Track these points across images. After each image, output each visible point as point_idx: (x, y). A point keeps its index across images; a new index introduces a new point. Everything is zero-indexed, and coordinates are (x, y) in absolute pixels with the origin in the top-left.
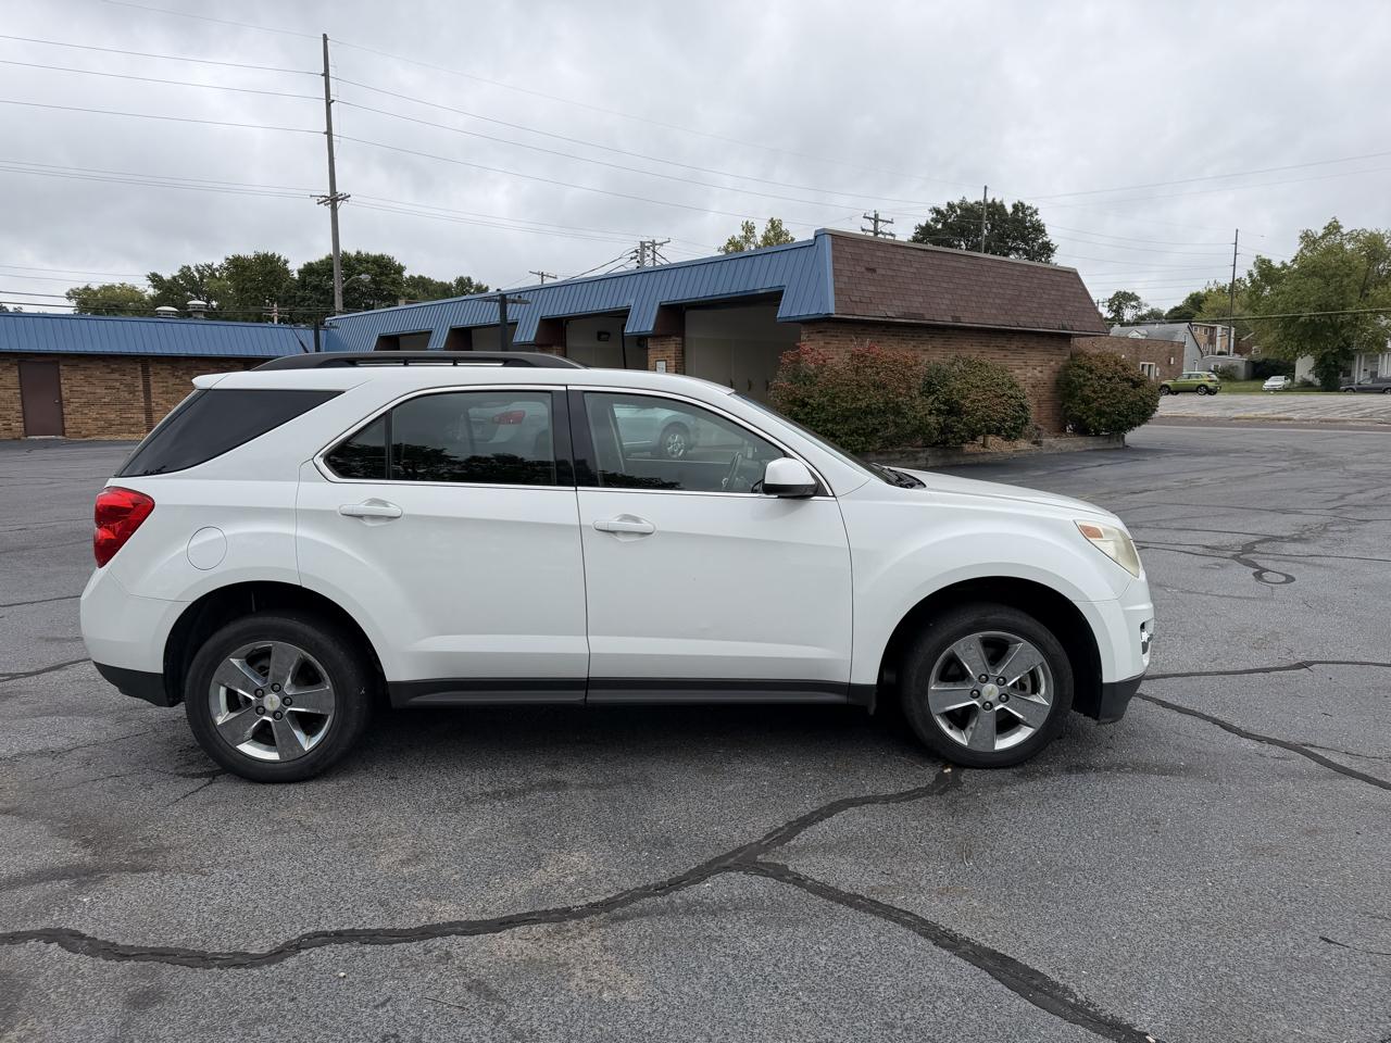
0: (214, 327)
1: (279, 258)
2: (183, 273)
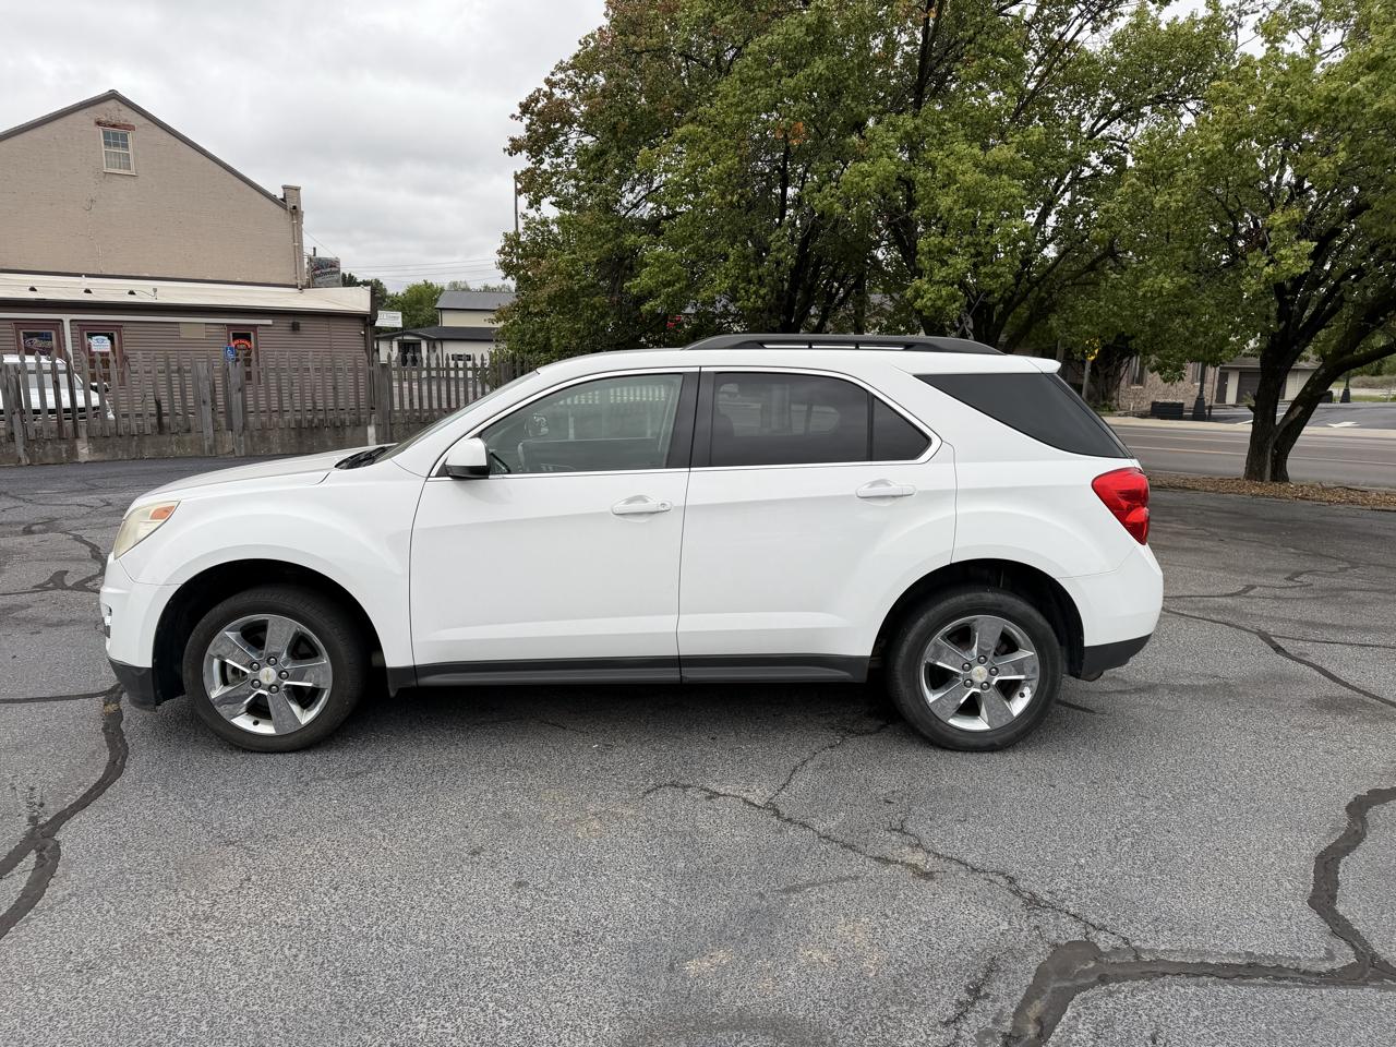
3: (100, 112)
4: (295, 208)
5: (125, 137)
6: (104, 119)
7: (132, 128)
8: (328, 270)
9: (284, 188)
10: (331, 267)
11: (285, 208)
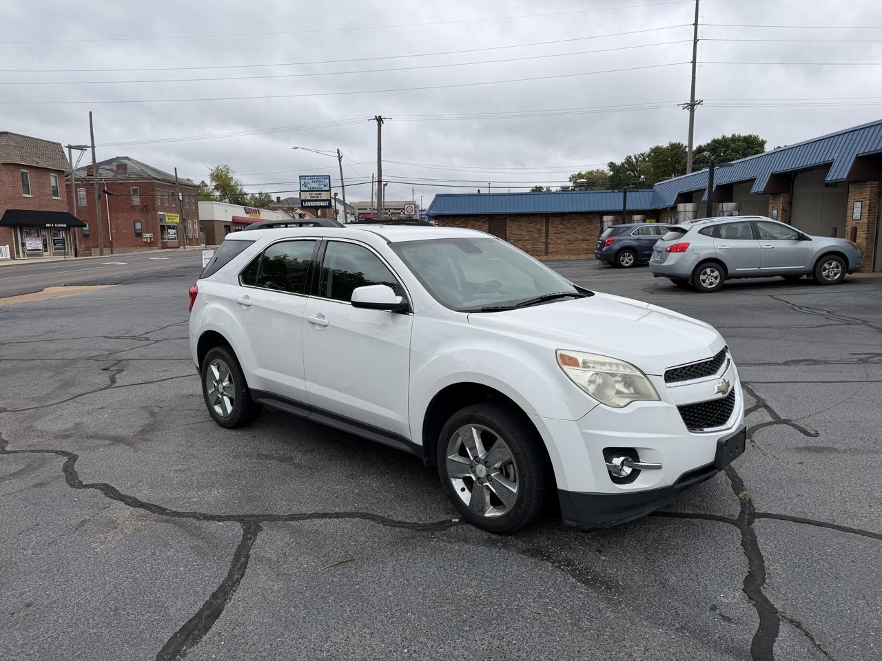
0: (582, 195)
1: (682, 145)
2: (628, 160)
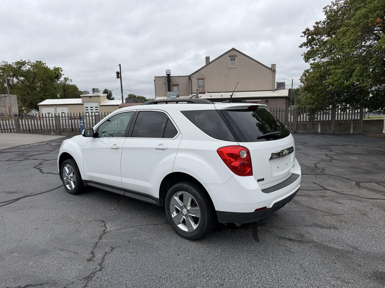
3: (230, 54)
4: (274, 70)
5: (235, 59)
6: (231, 55)
7: (236, 56)
8: (282, 85)
9: (272, 65)
10: (283, 84)
11: (271, 70)
